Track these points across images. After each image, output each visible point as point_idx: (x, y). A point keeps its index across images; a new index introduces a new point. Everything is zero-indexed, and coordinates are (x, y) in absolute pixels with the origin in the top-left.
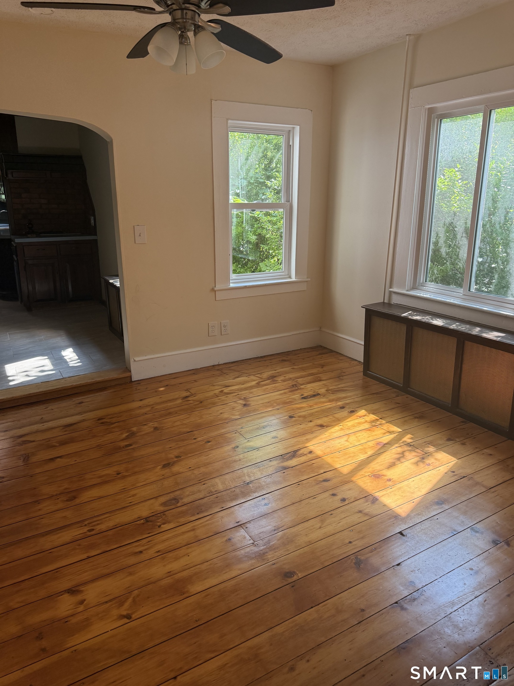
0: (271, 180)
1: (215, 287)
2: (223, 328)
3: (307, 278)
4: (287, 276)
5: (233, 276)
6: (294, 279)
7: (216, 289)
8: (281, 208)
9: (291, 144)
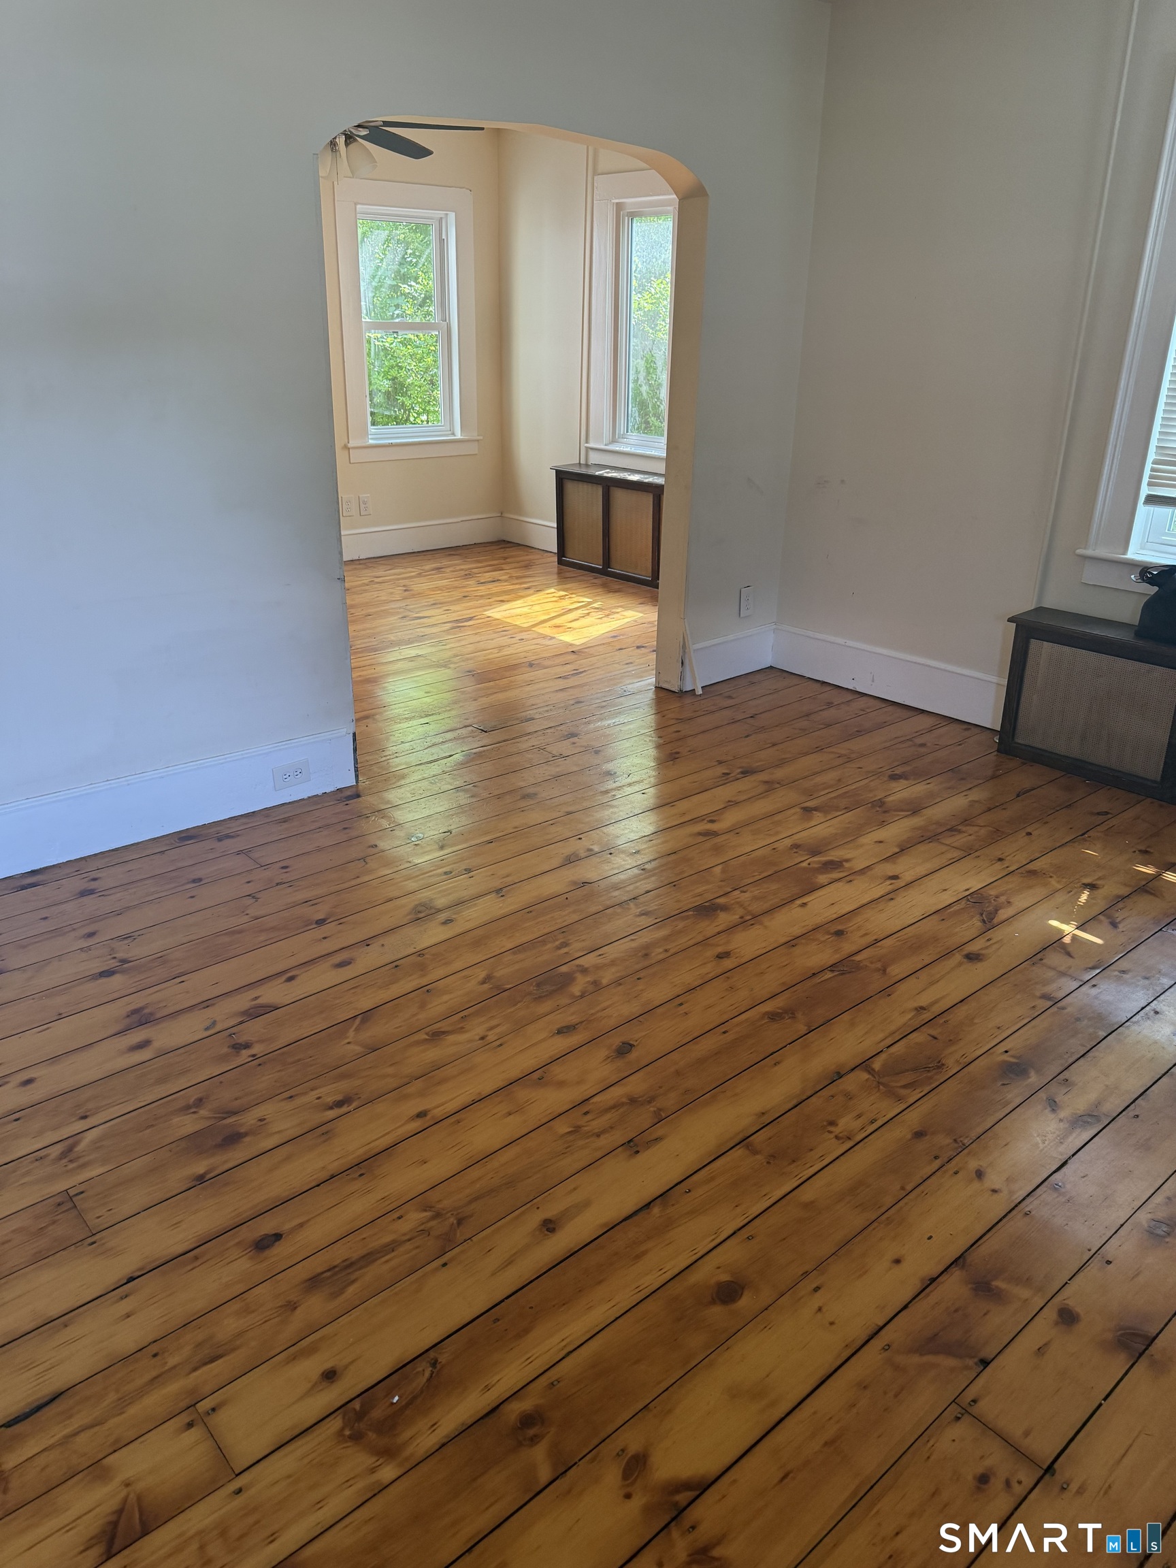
0: (409, 283)
1: (348, 443)
2: (362, 506)
3: (478, 436)
4: (450, 432)
5: (372, 429)
6: (459, 436)
7: (350, 445)
8: (434, 329)
9: (444, 237)
